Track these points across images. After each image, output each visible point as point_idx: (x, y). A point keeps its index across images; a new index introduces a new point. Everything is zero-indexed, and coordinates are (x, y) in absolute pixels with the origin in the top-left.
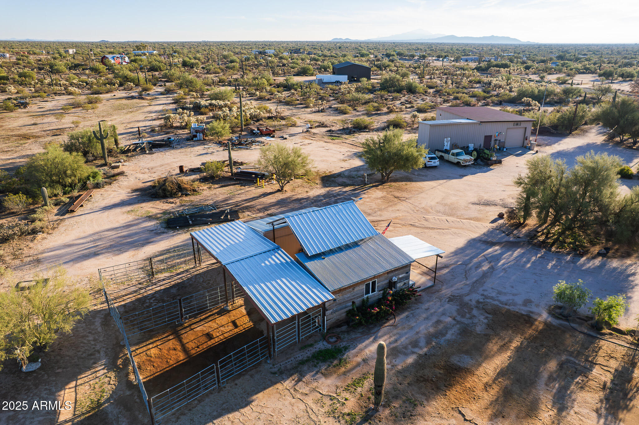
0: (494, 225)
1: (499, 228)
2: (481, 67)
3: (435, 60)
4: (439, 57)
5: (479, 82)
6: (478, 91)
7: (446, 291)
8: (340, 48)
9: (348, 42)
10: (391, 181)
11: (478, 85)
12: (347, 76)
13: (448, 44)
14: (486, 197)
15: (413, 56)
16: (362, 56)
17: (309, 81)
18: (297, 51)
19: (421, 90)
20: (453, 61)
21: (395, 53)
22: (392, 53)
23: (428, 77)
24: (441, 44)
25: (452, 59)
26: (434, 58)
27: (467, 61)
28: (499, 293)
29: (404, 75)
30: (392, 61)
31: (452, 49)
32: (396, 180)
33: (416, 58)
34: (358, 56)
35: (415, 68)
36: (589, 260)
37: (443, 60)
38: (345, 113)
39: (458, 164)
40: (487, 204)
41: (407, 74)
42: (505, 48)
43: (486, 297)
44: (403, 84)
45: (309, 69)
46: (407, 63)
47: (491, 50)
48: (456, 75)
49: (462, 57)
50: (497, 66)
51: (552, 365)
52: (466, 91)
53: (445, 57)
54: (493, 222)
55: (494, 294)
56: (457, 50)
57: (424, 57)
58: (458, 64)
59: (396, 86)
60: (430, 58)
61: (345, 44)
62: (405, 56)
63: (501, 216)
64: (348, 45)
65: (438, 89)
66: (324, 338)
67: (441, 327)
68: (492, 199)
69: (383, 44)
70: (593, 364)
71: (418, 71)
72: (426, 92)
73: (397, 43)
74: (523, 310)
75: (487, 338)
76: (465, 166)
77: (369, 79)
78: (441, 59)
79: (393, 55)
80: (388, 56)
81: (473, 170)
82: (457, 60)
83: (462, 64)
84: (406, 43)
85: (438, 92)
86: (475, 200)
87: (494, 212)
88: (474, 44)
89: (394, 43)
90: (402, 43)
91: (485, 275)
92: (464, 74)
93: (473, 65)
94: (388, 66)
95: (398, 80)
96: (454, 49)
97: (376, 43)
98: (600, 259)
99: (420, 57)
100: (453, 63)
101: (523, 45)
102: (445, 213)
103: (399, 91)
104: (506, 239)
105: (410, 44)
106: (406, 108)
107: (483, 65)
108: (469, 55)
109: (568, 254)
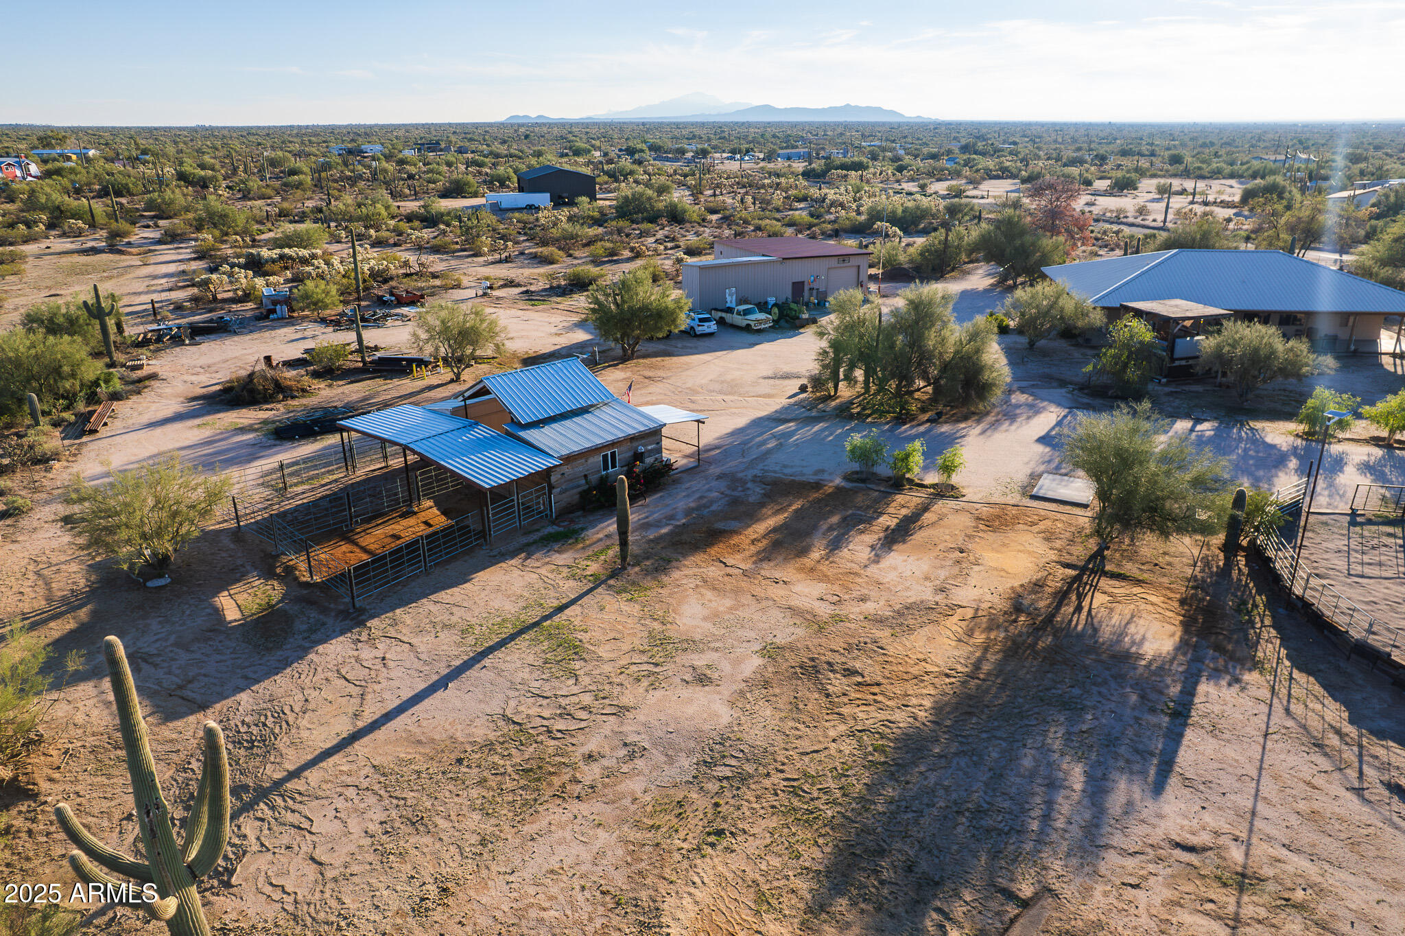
0: (792, 400)
1: (799, 404)
2: (814, 170)
3: (728, 158)
4: (734, 152)
5: (804, 199)
6: (801, 214)
7: (714, 470)
8: (527, 137)
9: (544, 124)
10: (638, 357)
11: (802, 205)
12: (548, 195)
13: (756, 125)
14: (787, 368)
15: (683, 152)
16: (577, 153)
17: (472, 207)
18: (433, 146)
19: (695, 217)
20: (763, 160)
21: (644, 147)
22: (639, 146)
23: (710, 192)
24: (743, 123)
25: (761, 156)
26: (725, 155)
27: (789, 159)
28: (785, 466)
29: (662, 190)
30: (640, 163)
31: (762, 136)
32: (645, 356)
33: (689, 155)
34: (567, 155)
35: (685, 176)
36: (913, 427)
37: (742, 159)
38: (552, 263)
39: (748, 329)
40: (787, 377)
41: (668, 187)
42: (867, 130)
43: (766, 471)
44: (661, 205)
45: (468, 184)
46: (669, 167)
47: (841, 134)
48: (763, 186)
49: (780, 152)
50: (844, 167)
51: (835, 519)
52: (778, 215)
53: (747, 151)
54: (790, 397)
55: (777, 469)
56: (774, 136)
57: (704, 153)
58: (771, 165)
59: (646, 210)
60: (718, 155)
61: (537, 129)
62: (666, 152)
63: (803, 389)
64: (545, 129)
65: (727, 213)
66: (553, 523)
67: (705, 501)
68: (794, 370)
69: (620, 127)
70: (881, 514)
71: (691, 181)
72: (704, 220)
73: (650, 123)
74: (812, 479)
75: (762, 505)
76: (759, 331)
77: (593, 198)
78: (738, 156)
79: (642, 151)
80: (631, 152)
81: (772, 335)
82: (769, 158)
83: (780, 164)
84: (669, 124)
85: (727, 220)
86: (770, 373)
87: (793, 386)
88: (810, 124)
89: (643, 124)
90: (662, 123)
91: (769, 451)
92: (778, 184)
93: (799, 166)
94: (632, 173)
95: (650, 199)
96: (767, 135)
97: (605, 124)
98: (928, 425)
99: (697, 152)
100: (762, 164)
101: (908, 124)
102: (720, 392)
103: (653, 219)
104: (808, 414)
105: (678, 125)
106: (666, 248)
107: (817, 165)
108: (797, 147)
109: (887, 423)
